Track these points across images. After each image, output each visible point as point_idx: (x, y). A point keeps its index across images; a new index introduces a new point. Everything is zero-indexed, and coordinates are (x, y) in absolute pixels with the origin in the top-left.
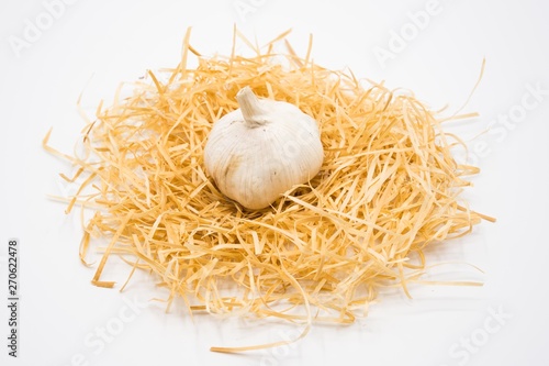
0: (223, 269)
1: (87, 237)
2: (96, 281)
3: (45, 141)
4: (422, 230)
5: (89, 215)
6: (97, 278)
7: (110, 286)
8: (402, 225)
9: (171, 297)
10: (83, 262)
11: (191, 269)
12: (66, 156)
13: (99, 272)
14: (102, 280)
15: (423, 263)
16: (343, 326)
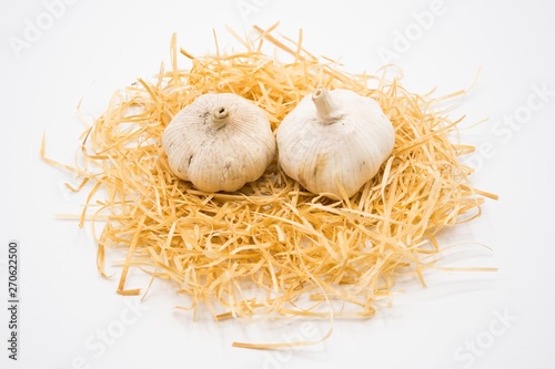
0: (242, 271)
1: (101, 250)
2: (121, 291)
3: (43, 153)
4: (432, 217)
5: (100, 227)
6: (121, 287)
7: (136, 293)
8: (412, 214)
9: (194, 305)
10: (103, 275)
11: (211, 275)
12: (67, 167)
13: (123, 281)
14: (126, 288)
15: (437, 247)
16: (365, 320)
